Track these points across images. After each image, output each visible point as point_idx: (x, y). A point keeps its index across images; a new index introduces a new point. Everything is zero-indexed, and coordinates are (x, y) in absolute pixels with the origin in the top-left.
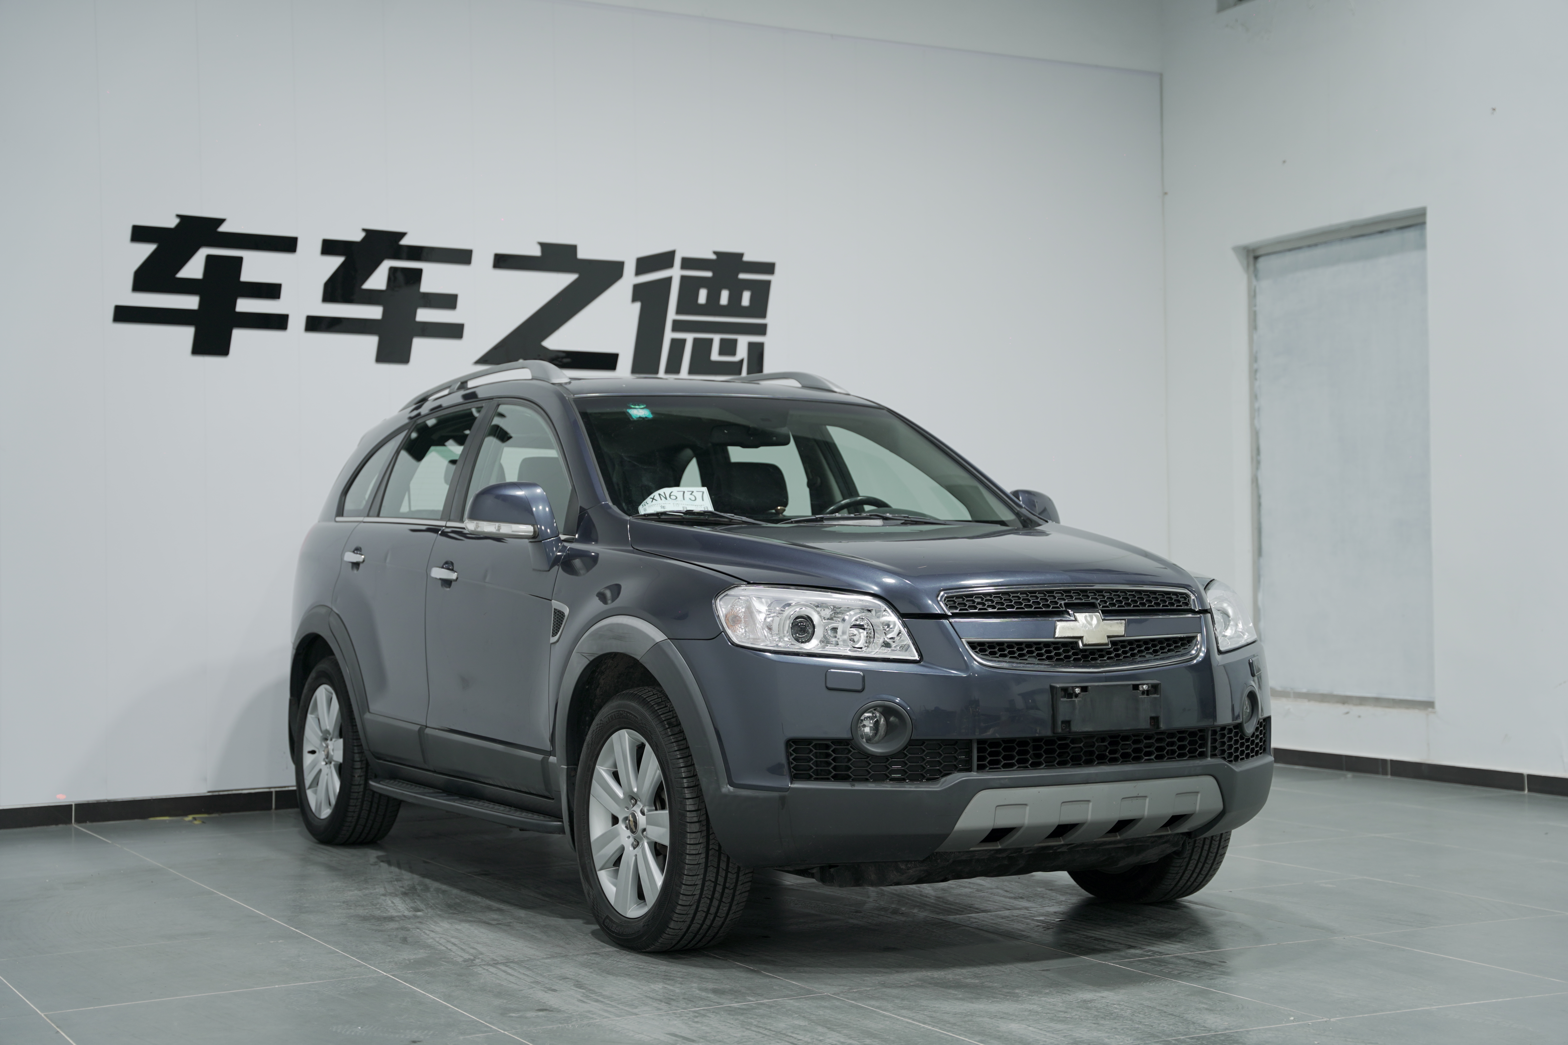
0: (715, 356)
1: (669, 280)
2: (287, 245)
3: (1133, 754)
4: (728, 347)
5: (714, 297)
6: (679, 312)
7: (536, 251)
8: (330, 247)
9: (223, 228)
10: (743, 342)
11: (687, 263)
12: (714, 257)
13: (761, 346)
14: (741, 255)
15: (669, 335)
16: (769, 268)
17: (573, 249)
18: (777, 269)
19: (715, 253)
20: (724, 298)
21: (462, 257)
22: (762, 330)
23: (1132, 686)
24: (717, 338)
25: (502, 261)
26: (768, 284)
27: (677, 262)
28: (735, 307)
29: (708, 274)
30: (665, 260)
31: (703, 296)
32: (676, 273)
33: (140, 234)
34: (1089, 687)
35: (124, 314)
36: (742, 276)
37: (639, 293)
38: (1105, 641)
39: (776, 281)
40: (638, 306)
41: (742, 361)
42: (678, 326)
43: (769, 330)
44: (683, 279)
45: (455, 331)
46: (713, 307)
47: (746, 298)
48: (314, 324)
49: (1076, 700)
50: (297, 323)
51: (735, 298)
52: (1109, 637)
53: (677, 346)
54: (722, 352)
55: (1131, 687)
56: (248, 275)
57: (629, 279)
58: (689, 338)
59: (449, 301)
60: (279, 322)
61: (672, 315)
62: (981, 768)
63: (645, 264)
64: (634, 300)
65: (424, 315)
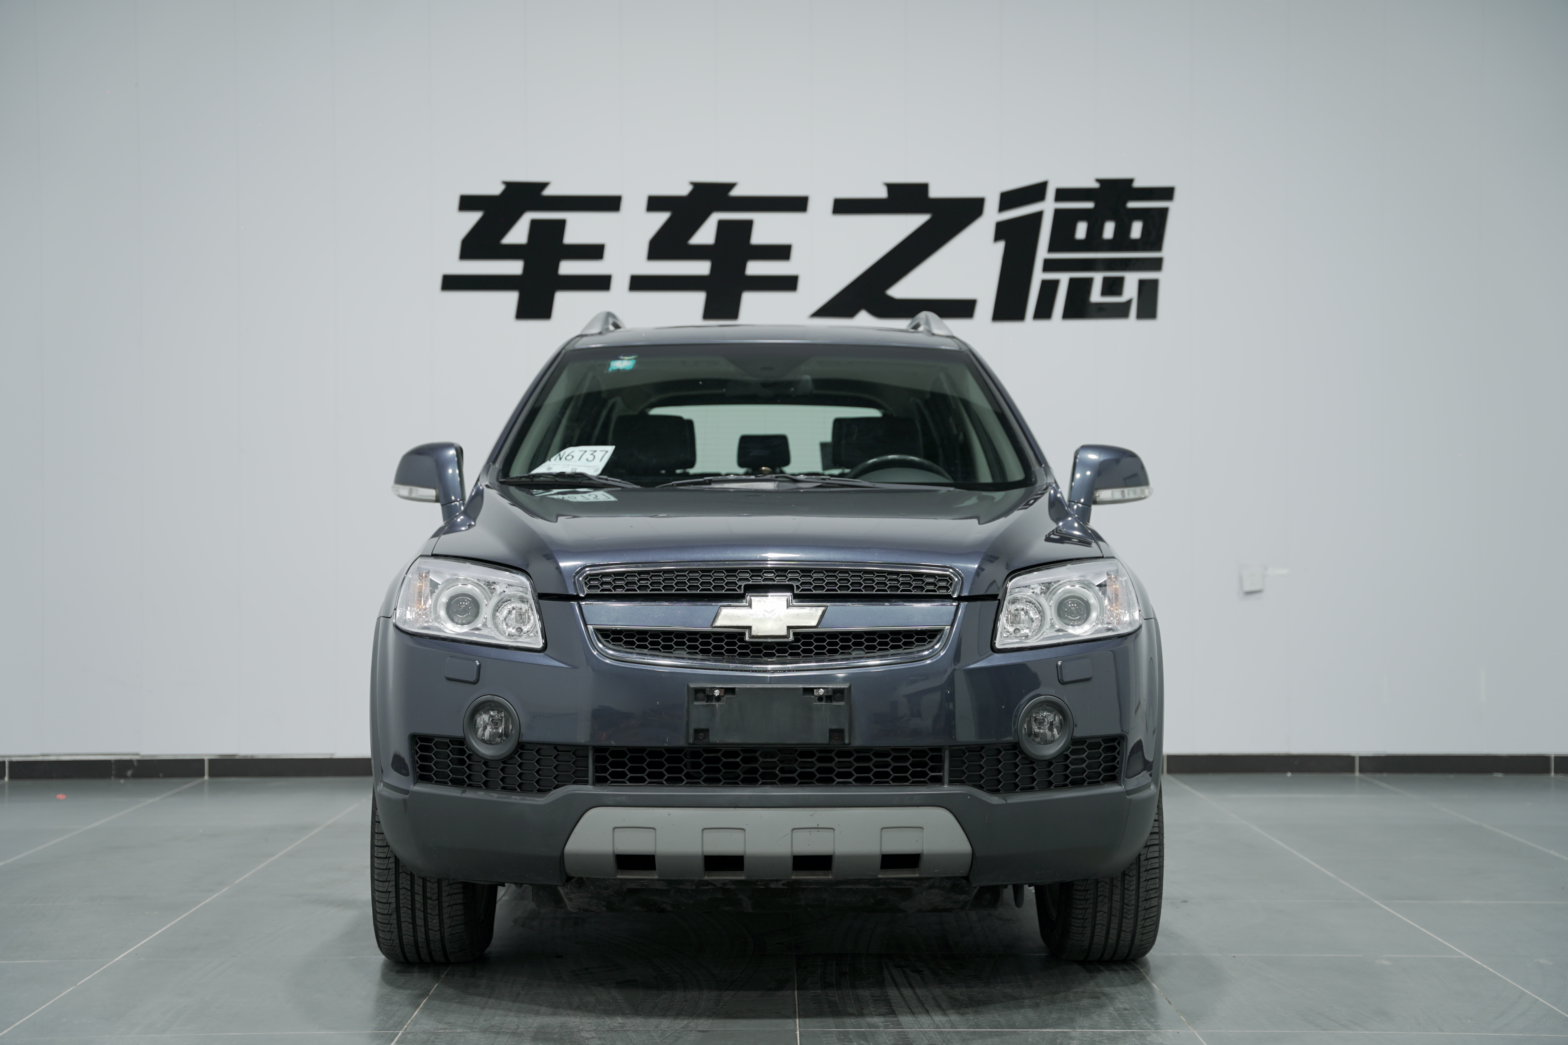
0: (1096, 296)
1: (1039, 216)
2: (611, 204)
3: (817, 774)
4: (1113, 287)
5: (1095, 231)
6: (1050, 250)
7: (882, 193)
8: (655, 204)
9: (547, 192)
10: (1131, 281)
11: (1063, 194)
12: (1096, 185)
13: (1154, 283)
14: (1131, 181)
15: (1038, 276)
16: (1167, 193)
17: (924, 187)
18: (1177, 194)
19: (1098, 181)
20: (1109, 230)
21: (798, 204)
22: (1156, 265)
23: (802, 690)
24: (1098, 278)
25: (843, 207)
26: (1164, 212)
27: (1050, 193)
28: (1122, 241)
29: (1090, 205)
30: (1036, 192)
31: (1081, 230)
32: (1048, 207)
33: (467, 203)
34: (737, 689)
35: (451, 283)
36: (1132, 205)
37: (1002, 231)
38: (784, 632)
39: (1175, 208)
40: (1001, 245)
41: (1129, 302)
42: (1049, 266)
43: (1166, 265)
44: (1058, 213)
45: (788, 283)
46: (1094, 241)
47: (1136, 230)
48: (639, 283)
49: (717, 704)
50: (621, 283)
51: (1122, 230)
52: (789, 628)
53: (1049, 289)
54: (1104, 293)
55: (801, 692)
56: (571, 237)
57: (991, 216)
58: (1064, 278)
59: (782, 252)
60: (602, 283)
61: (1042, 252)
62: (600, 781)
63: (1009, 200)
64: (997, 238)
65: (755, 268)
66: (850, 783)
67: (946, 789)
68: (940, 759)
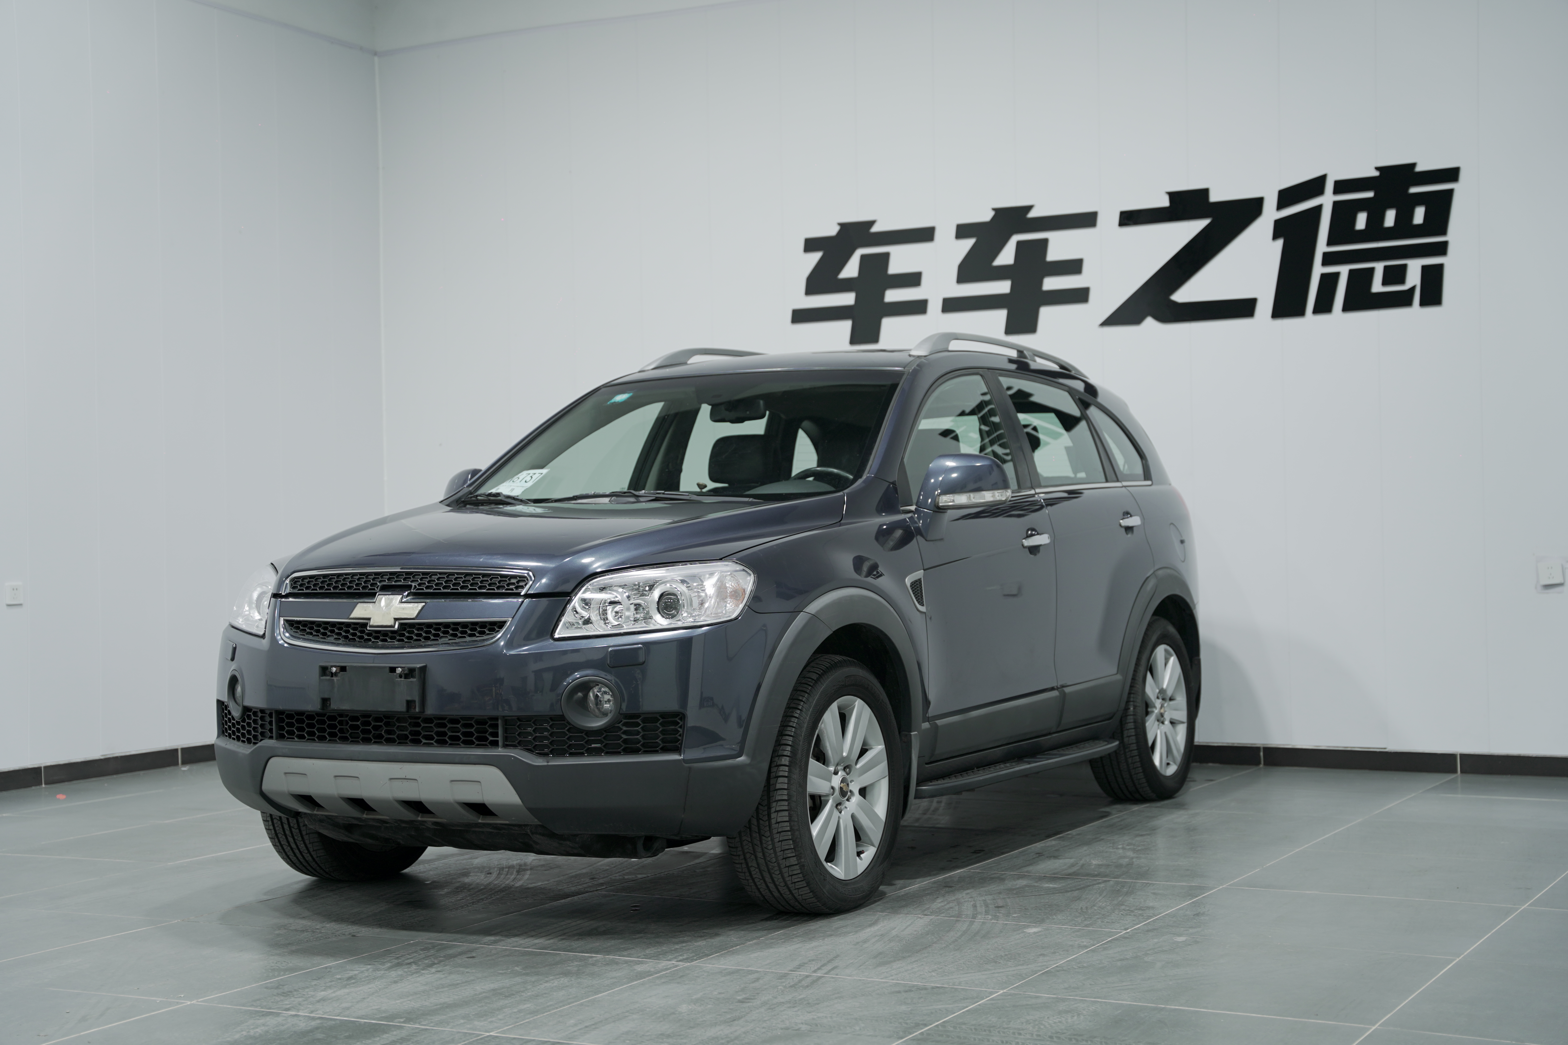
0: (1377, 286)
1: (1318, 209)
2: (925, 235)
3: (410, 736)
4: (1395, 275)
5: (1375, 220)
6: (1330, 243)
7: (1164, 202)
8: (963, 231)
9: (875, 229)
10: (1414, 268)
11: (1341, 186)
12: (1377, 174)
13: (1440, 268)
14: (1413, 165)
15: (1318, 269)
16: (1452, 174)
17: (1205, 192)
18: (1462, 175)
19: (1377, 169)
20: (1390, 218)
21: (1087, 220)
22: (1441, 249)
24: (1379, 267)
25: (1129, 218)
26: (1448, 195)
27: (1329, 186)
29: (1370, 194)
30: (1315, 186)
31: (1361, 221)
32: (1327, 200)
33: (811, 245)
34: (347, 667)
35: (800, 316)
36: (1413, 190)
37: (1281, 229)
38: (391, 622)
39: (1459, 188)
40: (1280, 243)
41: (1413, 289)
42: (1328, 259)
43: (1451, 249)
44: (1336, 204)
45: (1080, 296)
46: (1375, 230)
47: (1419, 215)
48: (951, 305)
49: (335, 678)
50: (934, 306)
51: (1405, 217)
52: (396, 619)
53: (1329, 282)
54: (1385, 283)
55: (388, 670)
56: (894, 268)
57: (1271, 214)
58: (1344, 271)
59: (1074, 267)
60: (919, 307)
61: (1322, 246)
62: (281, 737)
63: (1287, 197)
64: (1275, 237)
65: (1051, 283)
66: (432, 744)
67: (500, 751)
68: (496, 726)
